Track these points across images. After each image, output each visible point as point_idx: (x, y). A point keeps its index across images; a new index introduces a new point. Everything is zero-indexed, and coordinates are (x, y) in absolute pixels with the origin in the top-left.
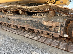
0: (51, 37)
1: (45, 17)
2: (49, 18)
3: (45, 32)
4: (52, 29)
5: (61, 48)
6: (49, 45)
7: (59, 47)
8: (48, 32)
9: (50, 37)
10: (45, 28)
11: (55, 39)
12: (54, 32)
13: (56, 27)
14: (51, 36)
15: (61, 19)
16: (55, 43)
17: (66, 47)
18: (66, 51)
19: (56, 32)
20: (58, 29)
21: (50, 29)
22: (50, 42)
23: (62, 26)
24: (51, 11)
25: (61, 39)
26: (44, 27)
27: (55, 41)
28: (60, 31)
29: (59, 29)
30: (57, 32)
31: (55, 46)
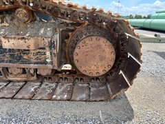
0: (35, 77)
1: (7, 25)
2: (18, 27)
3: (15, 67)
4: (32, 56)
5: (59, 98)
6: (30, 99)
7: (54, 96)
8: (23, 66)
9: (32, 79)
10: (12, 56)
11: (45, 80)
12: (37, 63)
13: (40, 50)
14: (32, 75)
15: (49, 29)
16: (44, 89)
17: (68, 92)
18: (69, 100)
19: (41, 63)
20: (45, 54)
21: (25, 57)
22: (33, 90)
23: (52, 45)
24: (19, 7)
25: (58, 76)
26: (7, 55)
27: (47, 85)
28: (52, 59)
29: (48, 53)
30: (45, 63)
31: (45, 96)
